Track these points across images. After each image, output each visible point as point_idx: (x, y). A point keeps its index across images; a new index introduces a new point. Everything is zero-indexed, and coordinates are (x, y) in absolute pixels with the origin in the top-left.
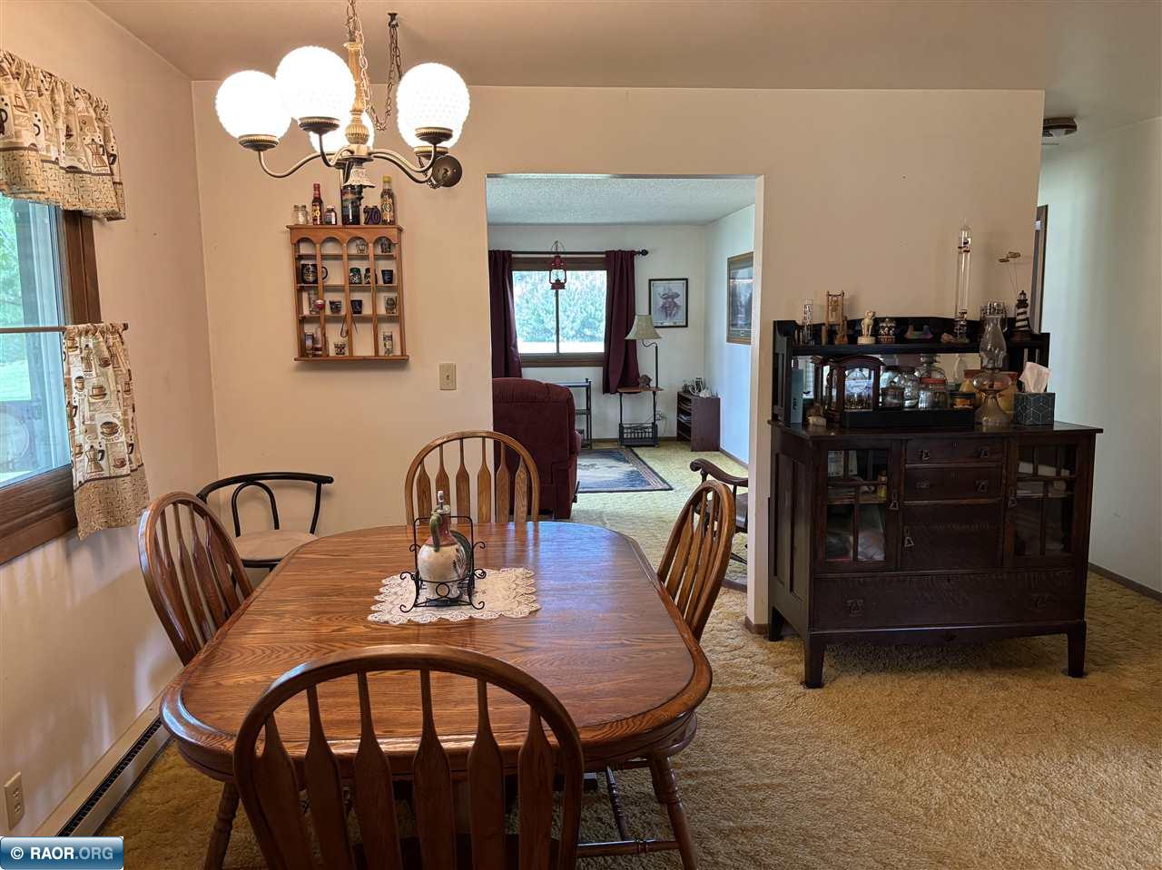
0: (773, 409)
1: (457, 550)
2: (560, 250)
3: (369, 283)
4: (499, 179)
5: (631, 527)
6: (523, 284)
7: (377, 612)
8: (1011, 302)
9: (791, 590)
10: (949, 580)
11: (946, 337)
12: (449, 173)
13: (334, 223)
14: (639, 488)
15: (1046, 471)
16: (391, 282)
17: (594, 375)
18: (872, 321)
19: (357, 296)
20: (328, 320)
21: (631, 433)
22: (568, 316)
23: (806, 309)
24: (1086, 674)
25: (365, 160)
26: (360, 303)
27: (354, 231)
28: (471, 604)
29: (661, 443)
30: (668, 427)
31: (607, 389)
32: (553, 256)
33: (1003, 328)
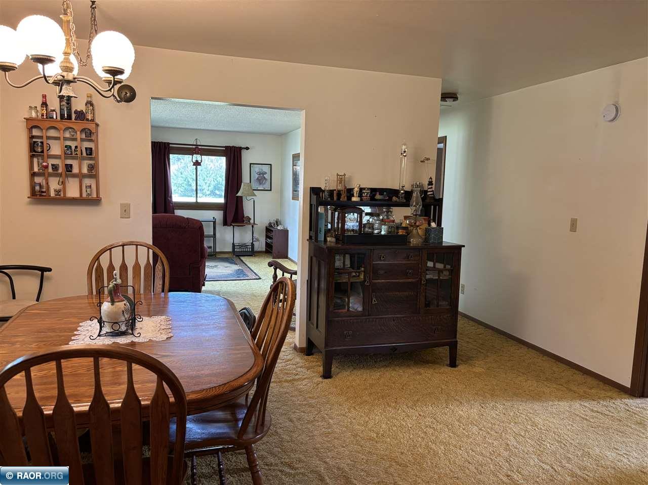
0: (310, 233)
1: (125, 304)
2: (198, 144)
3: (77, 154)
4: (162, 101)
5: (236, 299)
6: (179, 163)
7: (74, 340)
8: (425, 183)
9: (317, 327)
10: (394, 320)
11: (394, 199)
12: (128, 95)
13: (55, 117)
14: (242, 279)
15: (440, 266)
16: (91, 154)
17: (218, 215)
18: (358, 189)
19: (69, 162)
20: (50, 175)
21: (239, 248)
22: (206, 183)
23: (327, 182)
24: (458, 366)
25: (72, 82)
26: (71, 166)
27: (67, 124)
28: (133, 334)
29: (256, 254)
30: (260, 245)
31: (225, 223)
32: (194, 147)
33: (421, 196)
